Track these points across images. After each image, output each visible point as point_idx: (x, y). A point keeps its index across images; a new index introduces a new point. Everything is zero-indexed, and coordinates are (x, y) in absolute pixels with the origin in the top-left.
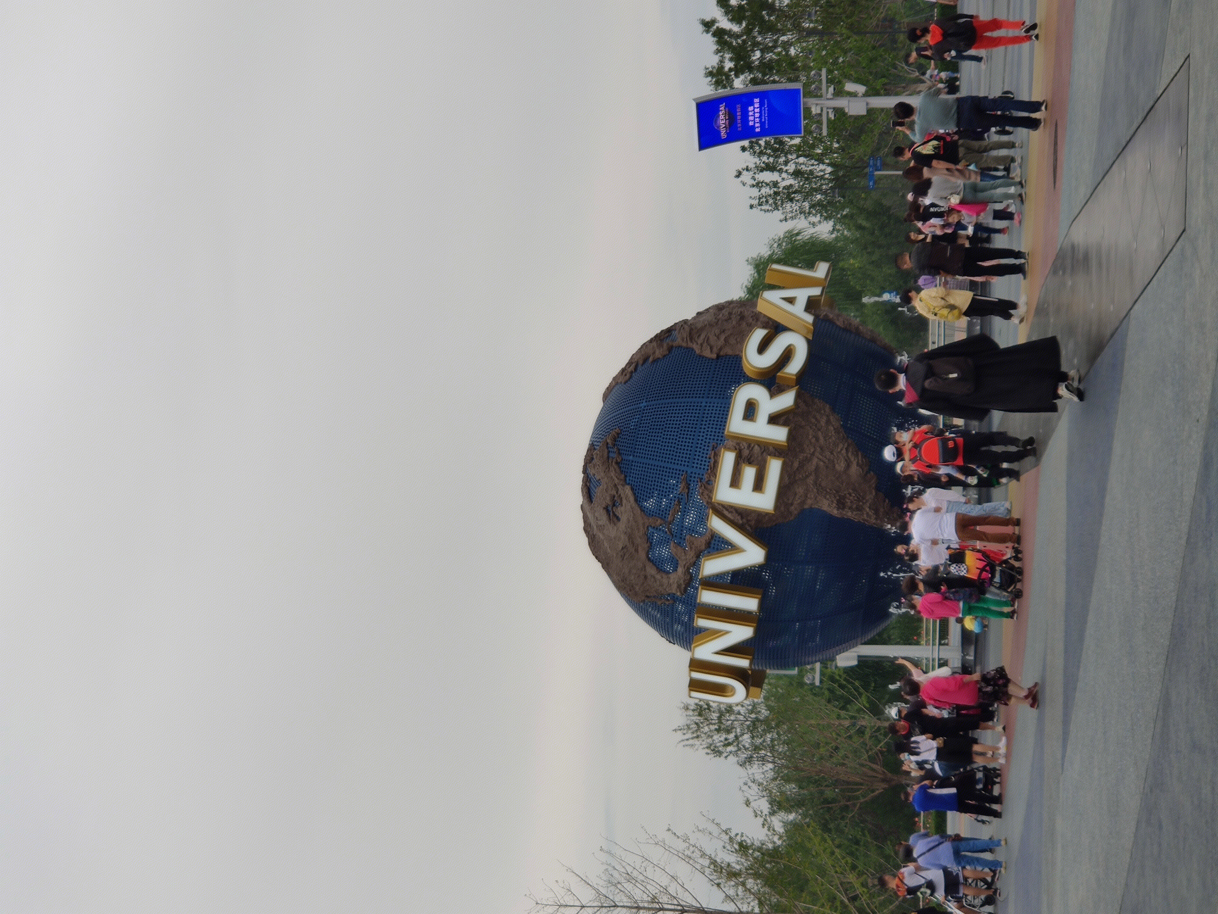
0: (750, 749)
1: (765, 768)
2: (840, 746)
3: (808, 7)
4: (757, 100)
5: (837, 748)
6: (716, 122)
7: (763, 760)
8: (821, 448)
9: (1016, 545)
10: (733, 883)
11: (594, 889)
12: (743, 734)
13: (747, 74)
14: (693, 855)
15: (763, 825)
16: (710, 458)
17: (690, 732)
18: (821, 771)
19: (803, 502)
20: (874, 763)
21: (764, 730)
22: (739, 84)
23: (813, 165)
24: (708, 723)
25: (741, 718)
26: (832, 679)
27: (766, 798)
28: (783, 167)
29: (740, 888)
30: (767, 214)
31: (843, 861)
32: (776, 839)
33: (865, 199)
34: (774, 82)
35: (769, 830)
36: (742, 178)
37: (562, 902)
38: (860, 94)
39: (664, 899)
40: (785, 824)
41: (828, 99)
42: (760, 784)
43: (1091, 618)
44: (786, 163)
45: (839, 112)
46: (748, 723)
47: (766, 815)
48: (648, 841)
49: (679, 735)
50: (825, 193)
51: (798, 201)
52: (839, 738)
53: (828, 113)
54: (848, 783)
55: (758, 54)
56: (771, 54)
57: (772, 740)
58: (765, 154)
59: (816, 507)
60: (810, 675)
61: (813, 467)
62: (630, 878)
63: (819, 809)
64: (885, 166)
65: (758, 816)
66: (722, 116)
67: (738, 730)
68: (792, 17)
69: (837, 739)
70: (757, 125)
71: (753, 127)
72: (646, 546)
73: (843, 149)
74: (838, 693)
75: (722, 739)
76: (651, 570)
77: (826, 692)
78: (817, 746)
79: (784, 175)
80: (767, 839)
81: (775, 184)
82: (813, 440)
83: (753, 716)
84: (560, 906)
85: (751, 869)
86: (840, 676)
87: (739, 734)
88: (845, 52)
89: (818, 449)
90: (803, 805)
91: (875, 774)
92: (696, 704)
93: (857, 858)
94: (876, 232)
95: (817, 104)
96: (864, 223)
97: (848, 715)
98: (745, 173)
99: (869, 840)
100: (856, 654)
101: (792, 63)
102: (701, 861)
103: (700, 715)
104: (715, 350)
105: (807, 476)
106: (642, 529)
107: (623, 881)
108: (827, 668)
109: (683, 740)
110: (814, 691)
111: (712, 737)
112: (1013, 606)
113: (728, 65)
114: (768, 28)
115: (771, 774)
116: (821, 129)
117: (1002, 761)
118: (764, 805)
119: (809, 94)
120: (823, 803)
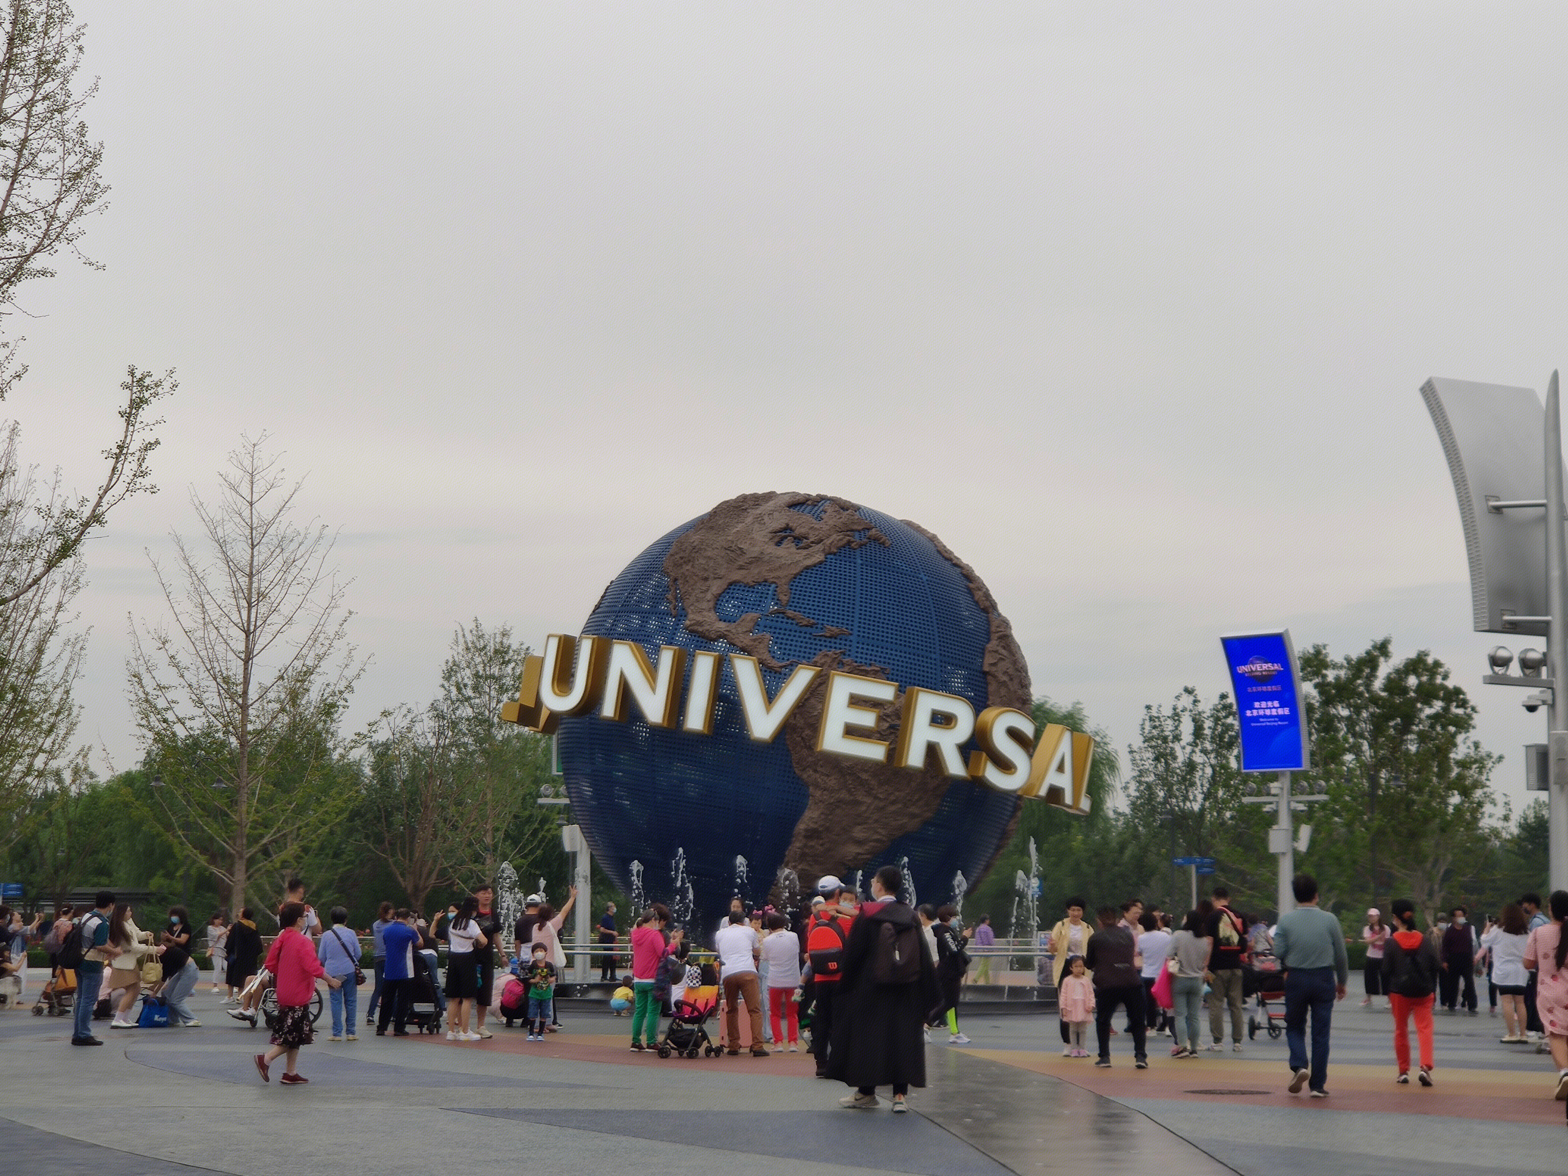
0: (453, 717)
1: (430, 735)
2: (458, 832)
3: (1407, 777)
4: (1286, 711)
5: (455, 827)
6: (1258, 659)
7: (439, 734)
8: (883, 808)
9: (726, 1050)
10: (283, 696)
11: (274, 518)
12: (472, 707)
13: (1318, 698)
14: (318, 645)
15: (359, 734)
16: (870, 665)
17: (475, 638)
18: (427, 807)
19: (817, 786)
20: (438, 875)
21: (478, 733)
22: (1307, 689)
23: (1202, 785)
24: (486, 662)
25: (493, 705)
26: (544, 821)
27: (392, 737)
28: (1200, 747)
29: (278, 706)
30: (1139, 728)
31: (313, 836)
32: (340, 750)
33: (1158, 854)
34: (1310, 734)
35: (352, 741)
36: (1185, 696)
37: (257, 477)
38: (1296, 845)
39: (263, 609)
40: (359, 763)
41: (1289, 803)
42: (409, 730)
43: (642, 1143)
44: (1204, 752)
45: (1272, 819)
46: (487, 713)
47: (371, 737)
48: (337, 586)
49: (469, 625)
50: (1165, 801)
51: (1156, 767)
52: (470, 829)
53: (1271, 803)
54: (412, 843)
55: (1345, 713)
56: (1345, 729)
57: (465, 745)
58: (1216, 724)
59: (810, 802)
60: (551, 791)
61: (860, 798)
62: (288, 565)
63: (378, 806)
64: (1202, 878)
65: (370, 728)
66: (1266, 666)
67: (477, 701)
68: (1393, 756)
69: (468, 828)
70: (1255, 713)
71: (1252, 708)
72: (749, 580)
73: (1223, 824)
74: (527, 828)
75: (466, 681)
76: (716, 587)
77: (527, 813)
78: (459, 803)
79: (1189, 749)
80: (340, 739)
81: (1177, 738)
82: (892, 798)
83: (496, 720)
84: (252, 475)
85: (301, 720)
86: (549, 830)
87: (472, 701)
88: (1349, 825)
89: (881, 804)
90: (382, 785)
91: (424, 876)
92: (509, 647)
93: (317, 855)
94: (1117, 868)
95: (1282, 789)
96: (1128, 853)
97: (498, 842)
98: (1191, 698)
99: (340, 870)
100: (578, 849)
101: (1335, 757)
102: (312, 654)
103: (496, 651)
104: (994, 669)
105: (849, 791)
106: (772, 575)
107: (286, 555)
108: (559, 813)
109: (463, 630)
110: (528, 797)
111: (468, 667)
112: (649, 1047)
113: (1331, 675)
114: (1379, 725)
115: (421, 742)
116: (1250, 795)
117: (450, 1036)
118: (382, 736)
119: (1295, 779)
120: (386, 811)
